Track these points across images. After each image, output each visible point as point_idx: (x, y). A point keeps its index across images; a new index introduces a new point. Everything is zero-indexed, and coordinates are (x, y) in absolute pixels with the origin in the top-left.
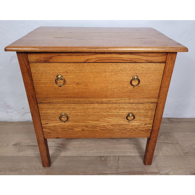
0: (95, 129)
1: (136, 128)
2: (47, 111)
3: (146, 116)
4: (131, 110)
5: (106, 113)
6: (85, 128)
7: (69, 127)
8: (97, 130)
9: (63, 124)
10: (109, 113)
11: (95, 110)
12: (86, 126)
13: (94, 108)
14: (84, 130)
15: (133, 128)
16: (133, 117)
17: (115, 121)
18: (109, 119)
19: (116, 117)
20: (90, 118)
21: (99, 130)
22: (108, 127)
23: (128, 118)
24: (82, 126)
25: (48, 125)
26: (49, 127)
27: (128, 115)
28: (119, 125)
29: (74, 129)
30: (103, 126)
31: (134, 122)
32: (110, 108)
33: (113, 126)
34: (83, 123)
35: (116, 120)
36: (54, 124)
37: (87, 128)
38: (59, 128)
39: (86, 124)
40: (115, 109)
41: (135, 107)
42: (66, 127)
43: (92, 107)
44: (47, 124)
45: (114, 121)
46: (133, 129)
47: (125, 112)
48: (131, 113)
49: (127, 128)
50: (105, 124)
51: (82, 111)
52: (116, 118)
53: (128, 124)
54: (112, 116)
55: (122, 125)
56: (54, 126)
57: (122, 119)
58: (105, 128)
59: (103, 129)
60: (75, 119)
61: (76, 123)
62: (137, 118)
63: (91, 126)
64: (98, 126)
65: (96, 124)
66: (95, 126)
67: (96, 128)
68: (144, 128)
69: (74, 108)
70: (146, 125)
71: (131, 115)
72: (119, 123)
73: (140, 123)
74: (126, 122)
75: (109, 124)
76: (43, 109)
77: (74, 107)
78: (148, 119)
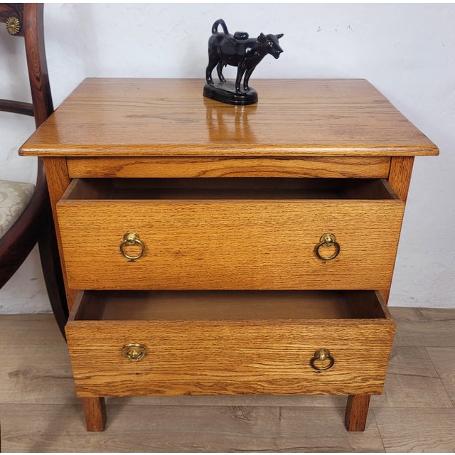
0: (223, 392)
1: (339, 390)
2: (91, 346)
3: (366, 358)
4: (323, 343)
5: (253, 351)
6: (194, 389)
7: (150, 385)
8: (227, 393)
9: (132, 379)
10: (261, 351)
11: (223, 342)
12: (198, 385)
13: (221, 338)
14: (192, 394)
15: (329, 388)
16: (328, 361)
17: (280, 370)
18: (262, 366)
19: (282, 360)
20: (208, 363)
21: (234, 394)
22: (259, 387)
23: (317, 363)
24: (185, 384)
25: (90, 381)
26: (95, 385)
27: (316, 357)
28: (288, 380)
29: (164, 392)
30: (244, 382)
31: (330, 373)
32: (265, 339)
33: (273, 384)
34: (188, 377)
35: (282, 367)
36: (109, 380)
37: (199, 390)
38: (122, 388)
39: (196, 377)
40: (279, 340)
41: (335, 335)
42: (142, 385)
43: (214, 334)
44: (89, 378)
45: (276, 370)
46: (328, 392)
47: (308, 349)
48: (325, 350)
49: (312, 388)
50: (251, 379)
51: (185, 345)
52: (280, 364)
53: (316, 378)
54: (271, 357)
55: (298, 380)
56: (109, 383)
57: (298, 366)
58: (250, 388)
59: (245, 391)
60: (167, 365)
61: (170, 377)
62: (340, 362)
63: (211, 384)
64: (231, 384)
65: (224, 378)
66: (223, 383)
67: (226, 390)
68: (360, 387)
69: (163, 339)
70: (365, 380)
71: (323, 356)
72: (290, 377)
73: (348, 377)
74: (311, 374)
75: (262, 378)
76: (78, 340)
77: (165, 335)
78: (371, 365)
